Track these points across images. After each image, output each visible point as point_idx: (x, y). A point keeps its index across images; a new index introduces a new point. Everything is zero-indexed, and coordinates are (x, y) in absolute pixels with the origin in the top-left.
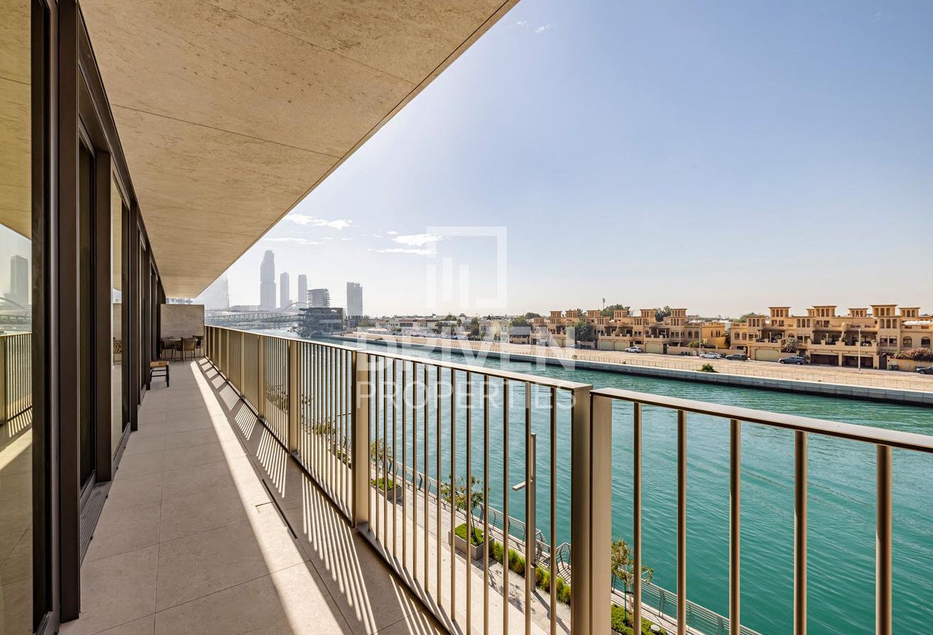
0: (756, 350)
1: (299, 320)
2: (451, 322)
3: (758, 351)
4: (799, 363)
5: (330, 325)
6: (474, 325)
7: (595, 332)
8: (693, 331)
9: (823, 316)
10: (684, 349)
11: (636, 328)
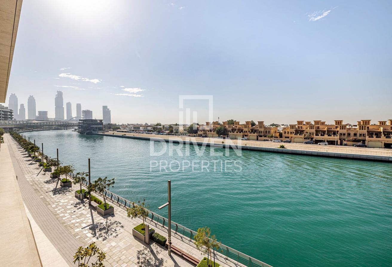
0: (294, 138)
1: (79, 125)
2: (159, 127)
3: (295, 139)
4: (311, 143)
5: (96, 128)
6: (170, 128)
7: (227, 131)
8: (268, 131)
9: (317, 124)
10: (266, 138)
11: (245, 129)
